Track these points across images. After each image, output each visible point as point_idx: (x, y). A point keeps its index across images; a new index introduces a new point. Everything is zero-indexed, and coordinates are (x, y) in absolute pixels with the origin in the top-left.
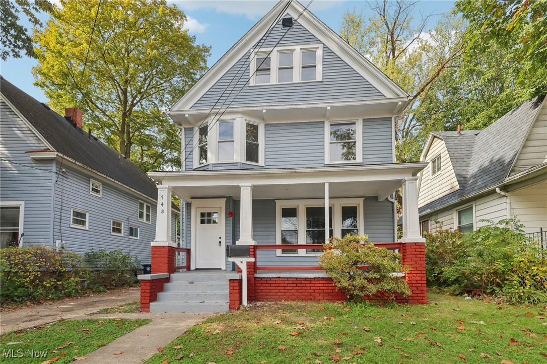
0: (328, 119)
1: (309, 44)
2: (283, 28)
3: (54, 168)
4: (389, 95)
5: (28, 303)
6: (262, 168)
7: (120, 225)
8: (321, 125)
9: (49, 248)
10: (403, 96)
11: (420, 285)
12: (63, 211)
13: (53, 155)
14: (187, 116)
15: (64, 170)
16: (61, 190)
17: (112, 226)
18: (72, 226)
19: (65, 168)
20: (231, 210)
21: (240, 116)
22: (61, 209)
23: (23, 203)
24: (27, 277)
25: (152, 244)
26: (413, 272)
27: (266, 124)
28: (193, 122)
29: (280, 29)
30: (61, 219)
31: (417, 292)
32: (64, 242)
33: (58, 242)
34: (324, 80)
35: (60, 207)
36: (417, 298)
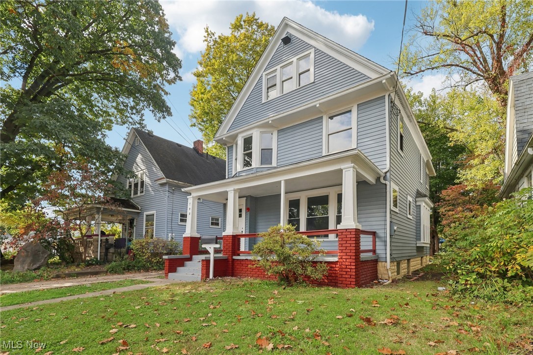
0: (325, 113)
1: (303, 52)
2: (284, 46)
3: (167, 188)
4: (373, 76)
5: (142, 271)
6: (275, 168)
7: (218, 220)
8: (321, 120)
9: (165, 239)
10: (385, 73)
11: (349, 270)
12: (173, 215)
13: (164, 181)
14: (224, 139)
15: (173, 188)
16: (172, 202)
17: (211, 221)
18: (179, 224)
19: (174, 187)
20: (249, 207)
21: (256, 130)
22: (172, 214)
23: (155, 212)
24: (144, 256)
25: (184, 236)
26: (343, 257)
27: (278, 131)
28: (232, 141)
29: (282, 48)
30: (172, 220)
31: (347, 276)
32: (174, 234)
33: (170, 234)
34: (316, 81)
35: (171, 212)
36: (347, 282)
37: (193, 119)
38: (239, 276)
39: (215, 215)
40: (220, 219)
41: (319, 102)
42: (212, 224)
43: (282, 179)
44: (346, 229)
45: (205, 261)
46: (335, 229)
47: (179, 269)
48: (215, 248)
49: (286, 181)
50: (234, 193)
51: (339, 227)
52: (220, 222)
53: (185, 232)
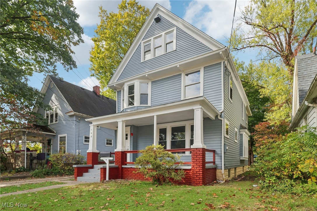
0: (183, 71)
1: (169, 29)
2: (156, 24)
3: (74, 118)
4: (214, 49)
5: (58, 175)
6: (150, 107)
7: (111, 141)
8: (180, 76)
9: (74, 153)
10: (222, 47)
11: (198, 174)
12: (79, 137)
13: (73, 113)
14: (115, 85)
15: (79, 119)
16: (78, 128)
17: (106, 142)
18: (84, 143)
19: (79, 118)
20: (132, 133)
21: (137, 80)
22: (79, 136)
23: (66, 135)
24: (59, 165)
25: (88, 151)
26: (195, 166)
27: (152, 82)
28: (120, 88)
29: (155, 25)
30: (79, 141)
31: (197, 178)
32: (80, 151)
33: (77, 151)
34: (177, 49)
35: (78, 135)
36: (197, 182)
37: (92, 71)
38: (126, 179)
39: (109, 138)
40: (112, 140)
41: (179, 64)
42: (107, 144)
43: (155, 114)
44: (197, 148)
45: (103, 169)
46: (190, 148)
47: (84, 174)
48: (109, 160)
49: (157, 116)
50: (122, 123)
51: (192, 147)
52: (112, 142)
53: (88, 149)
